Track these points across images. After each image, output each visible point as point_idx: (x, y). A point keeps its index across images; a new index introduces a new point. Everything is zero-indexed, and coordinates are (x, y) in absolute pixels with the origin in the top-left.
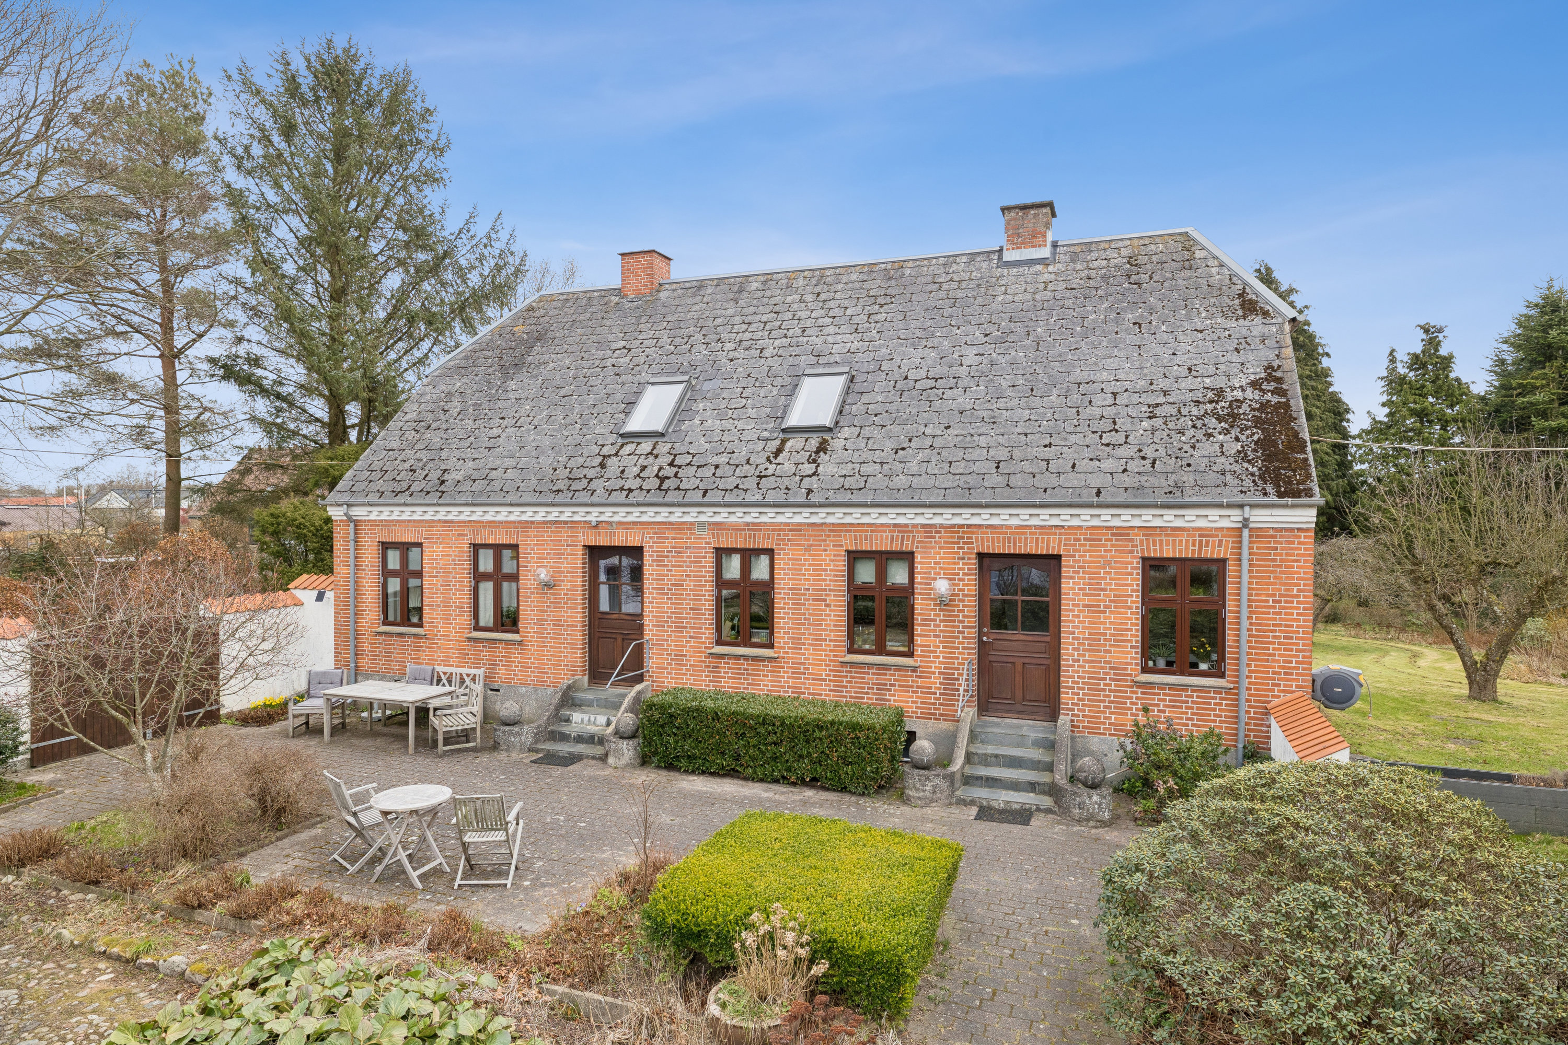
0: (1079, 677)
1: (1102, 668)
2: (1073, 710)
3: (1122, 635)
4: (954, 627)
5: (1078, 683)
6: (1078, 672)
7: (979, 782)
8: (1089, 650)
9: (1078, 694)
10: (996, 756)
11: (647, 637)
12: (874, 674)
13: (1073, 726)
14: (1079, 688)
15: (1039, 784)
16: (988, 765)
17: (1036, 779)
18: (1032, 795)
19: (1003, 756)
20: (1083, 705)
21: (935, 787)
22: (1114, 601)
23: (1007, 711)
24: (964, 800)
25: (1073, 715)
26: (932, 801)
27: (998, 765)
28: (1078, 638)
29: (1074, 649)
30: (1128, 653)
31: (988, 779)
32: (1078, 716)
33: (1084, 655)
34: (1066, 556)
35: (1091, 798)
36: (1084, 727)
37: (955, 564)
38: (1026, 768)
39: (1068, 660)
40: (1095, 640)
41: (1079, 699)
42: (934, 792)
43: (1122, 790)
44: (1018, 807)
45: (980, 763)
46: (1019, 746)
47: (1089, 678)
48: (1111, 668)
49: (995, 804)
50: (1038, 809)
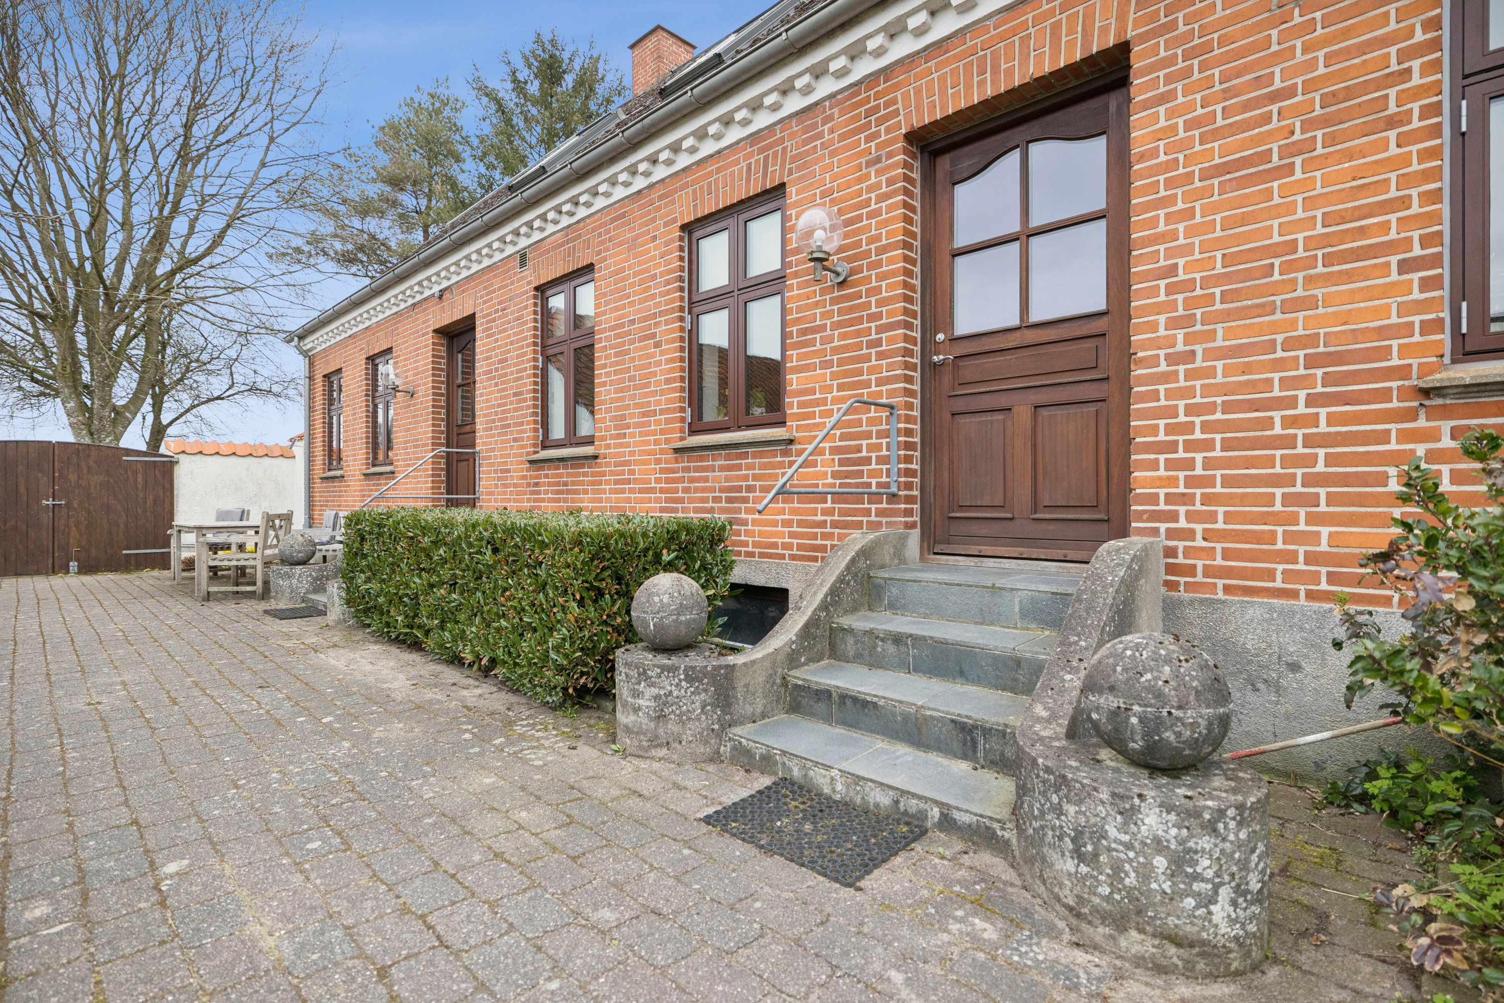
0: (1190, 410)
1: (1278, 365)
2: (1173, 517)
3: (1362, 232)
4: (858, 334)
5: (1189, 428)
6: (1189, 392)
7: (821, 707)
8: (1227, 316)
9: (1189, 464)
10: (898, 639)
11: (478, 449)
12: (722, 468)
13: (1171, 569)
14: (1190, 446)
15: (987, 732)
16: (876, 663)
17: (992, 719)
18: (962, 767)
19: (915, 638)
20: (1207, 499)
21: (662, 701)
22: (1324, 121)
23: (994, 540)
24: (748, 753)
25: (1172, 534)
26: (655, 742)
27: (905, 666)
28: (1189, 285)
29: (1172, 324)
30: (1387, 291)
31: (845, 698)
32: (1190, 534)
33: (1211, 335)
34: (1143, 38)
35: (1129, 815)
36: (1208, 571)
37: (860, 180)
38: (978, 681)
39: (1154, 361)
40: (1248, 275)
41: (1190, 482)
42: (661, 717)
43: (1365, 799)
44: (884, 799)
45: (858, 658)
46: (984, 618)
47: (1228, 407)
48: (1312, 362)
49: (821, 779)
50: (947, 823)
